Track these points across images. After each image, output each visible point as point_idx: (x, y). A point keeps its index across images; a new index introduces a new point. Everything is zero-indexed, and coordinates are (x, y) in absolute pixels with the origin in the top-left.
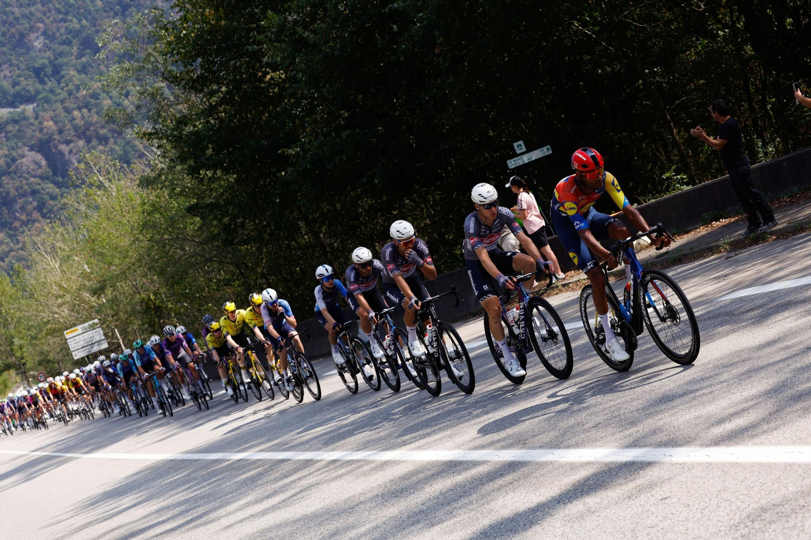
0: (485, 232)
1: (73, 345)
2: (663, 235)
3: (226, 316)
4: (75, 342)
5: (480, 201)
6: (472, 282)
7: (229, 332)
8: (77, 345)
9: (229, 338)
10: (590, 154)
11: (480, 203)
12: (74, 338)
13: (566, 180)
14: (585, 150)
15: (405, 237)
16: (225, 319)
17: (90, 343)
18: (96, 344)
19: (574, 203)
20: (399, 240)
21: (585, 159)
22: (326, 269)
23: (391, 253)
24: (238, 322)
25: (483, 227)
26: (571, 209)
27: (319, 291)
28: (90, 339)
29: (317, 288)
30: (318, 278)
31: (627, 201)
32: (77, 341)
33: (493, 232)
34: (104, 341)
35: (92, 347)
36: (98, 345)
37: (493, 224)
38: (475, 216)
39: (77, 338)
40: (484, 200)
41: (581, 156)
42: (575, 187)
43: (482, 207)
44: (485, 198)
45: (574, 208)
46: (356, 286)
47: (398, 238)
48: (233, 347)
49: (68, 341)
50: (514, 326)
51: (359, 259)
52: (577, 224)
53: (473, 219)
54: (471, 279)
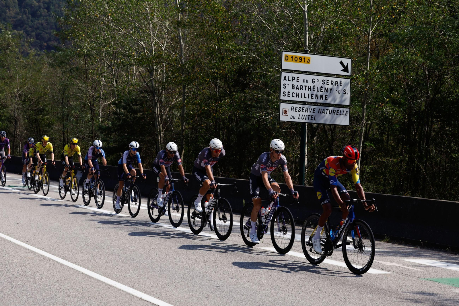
0: (269, 164)
1: (289, 88)
2: (372, 205)
3: (41, 142)
4: (295, 83)
5: (275, 148)
6: (251, 186)
7: (40, 151)
8: (295, 91)
9: (38, 154)
10: (355, 151)
11: (274, 149)
12: (296, 75)
13: (336, 157)
14: (353, 147)
15: (217, 148)
16: (40, 143)
17: (320, 101)
18: (331, 108)
19: (335, 170)
20: (213, 149)
21: (351, 152)
22: (136, 145)
23: (208, 153)
24: (46, 148)
25: (270, 161)
26: (332, 172)
27: (127, 153)
28: (323, 93)
29: (126, 152)
30: (130, 147)
31: (359, 181)
32: (299, 84)
33: (273, 166)
34: (345, 110)
35: (320, 111)
36: (333, 112)
37: (275, 162)
38: (268, 154)
39: (302, 77)
40: (278, 148)
41: (350, 150)
42: (339, 163)
43: (274, 151)
44: (278, 147)
45: (334, 173)
46: (163, 161)
47: (213, 148)
48: (37, 159)
49: (283, 74)
50: (263, 216)
51: (170, 149)
52: (332, 181)
53: (266, 156)
54: (251, 184)
